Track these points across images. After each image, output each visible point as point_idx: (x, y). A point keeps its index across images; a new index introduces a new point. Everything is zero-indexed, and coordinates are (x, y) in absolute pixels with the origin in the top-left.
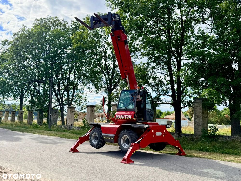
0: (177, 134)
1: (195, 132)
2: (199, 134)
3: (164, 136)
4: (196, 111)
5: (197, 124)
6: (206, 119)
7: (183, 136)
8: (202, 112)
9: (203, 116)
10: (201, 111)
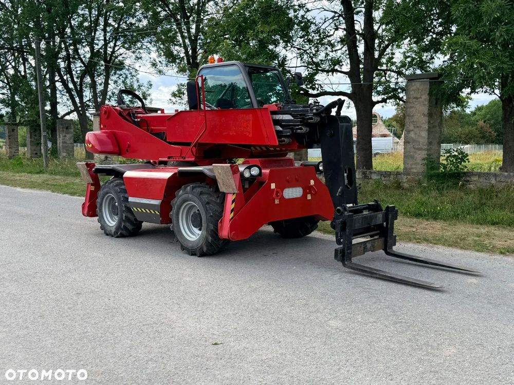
0: (359, 172)
1: (407, 166)
2: (415, 171)
3: (309, 197)
4: (411, 110)
5: (412, 145)
6: (437, 129)
7: (374, 177)
8: (426, 112)
9: (429, 122)
10: (425, 109)
